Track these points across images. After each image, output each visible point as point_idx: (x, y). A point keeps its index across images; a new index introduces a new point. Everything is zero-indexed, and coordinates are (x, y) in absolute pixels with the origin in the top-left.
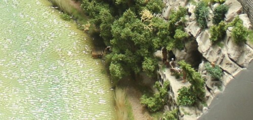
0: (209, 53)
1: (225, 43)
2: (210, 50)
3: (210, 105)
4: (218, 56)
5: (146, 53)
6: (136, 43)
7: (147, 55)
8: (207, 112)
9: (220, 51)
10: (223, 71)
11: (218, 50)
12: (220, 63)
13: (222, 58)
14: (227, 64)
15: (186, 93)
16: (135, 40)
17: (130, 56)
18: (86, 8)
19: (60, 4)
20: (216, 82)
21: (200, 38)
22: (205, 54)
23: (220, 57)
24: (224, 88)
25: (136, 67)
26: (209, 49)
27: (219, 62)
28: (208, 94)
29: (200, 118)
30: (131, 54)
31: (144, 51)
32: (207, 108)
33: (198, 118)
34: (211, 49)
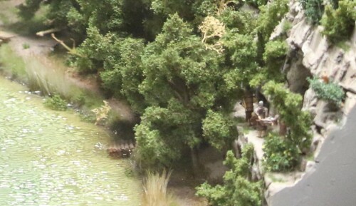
0: (321, 64)
1: (352, 42)
2: (324, 59)
3: (319, 156)
4: (336, 67)
5: (210, 102)
6: (189, 80)
7: (212, 104)
8: (314, 170)
9: (342, 56)
10: (346, 90)
11: (337, 55)
12: (342, 79)
13: (344, 69)
14: (352, 77)
15: (279, 146)
16: (187, 75)
17: (178, 111)
18: (94, 48)
19: (44, 81)
20: (334, 113)
21: (310, 44)
22: (314, 67)
23: (342, 67)
24: (344, 120)
25: (191, 135)
26: (321, 58)
27: (339, 76)
28: (316, 137)
29: (299, 182)
30: (181, 107)
31: (206, 98)
32: (313, 163)
33: (297, 182)
34: (326, 55)
